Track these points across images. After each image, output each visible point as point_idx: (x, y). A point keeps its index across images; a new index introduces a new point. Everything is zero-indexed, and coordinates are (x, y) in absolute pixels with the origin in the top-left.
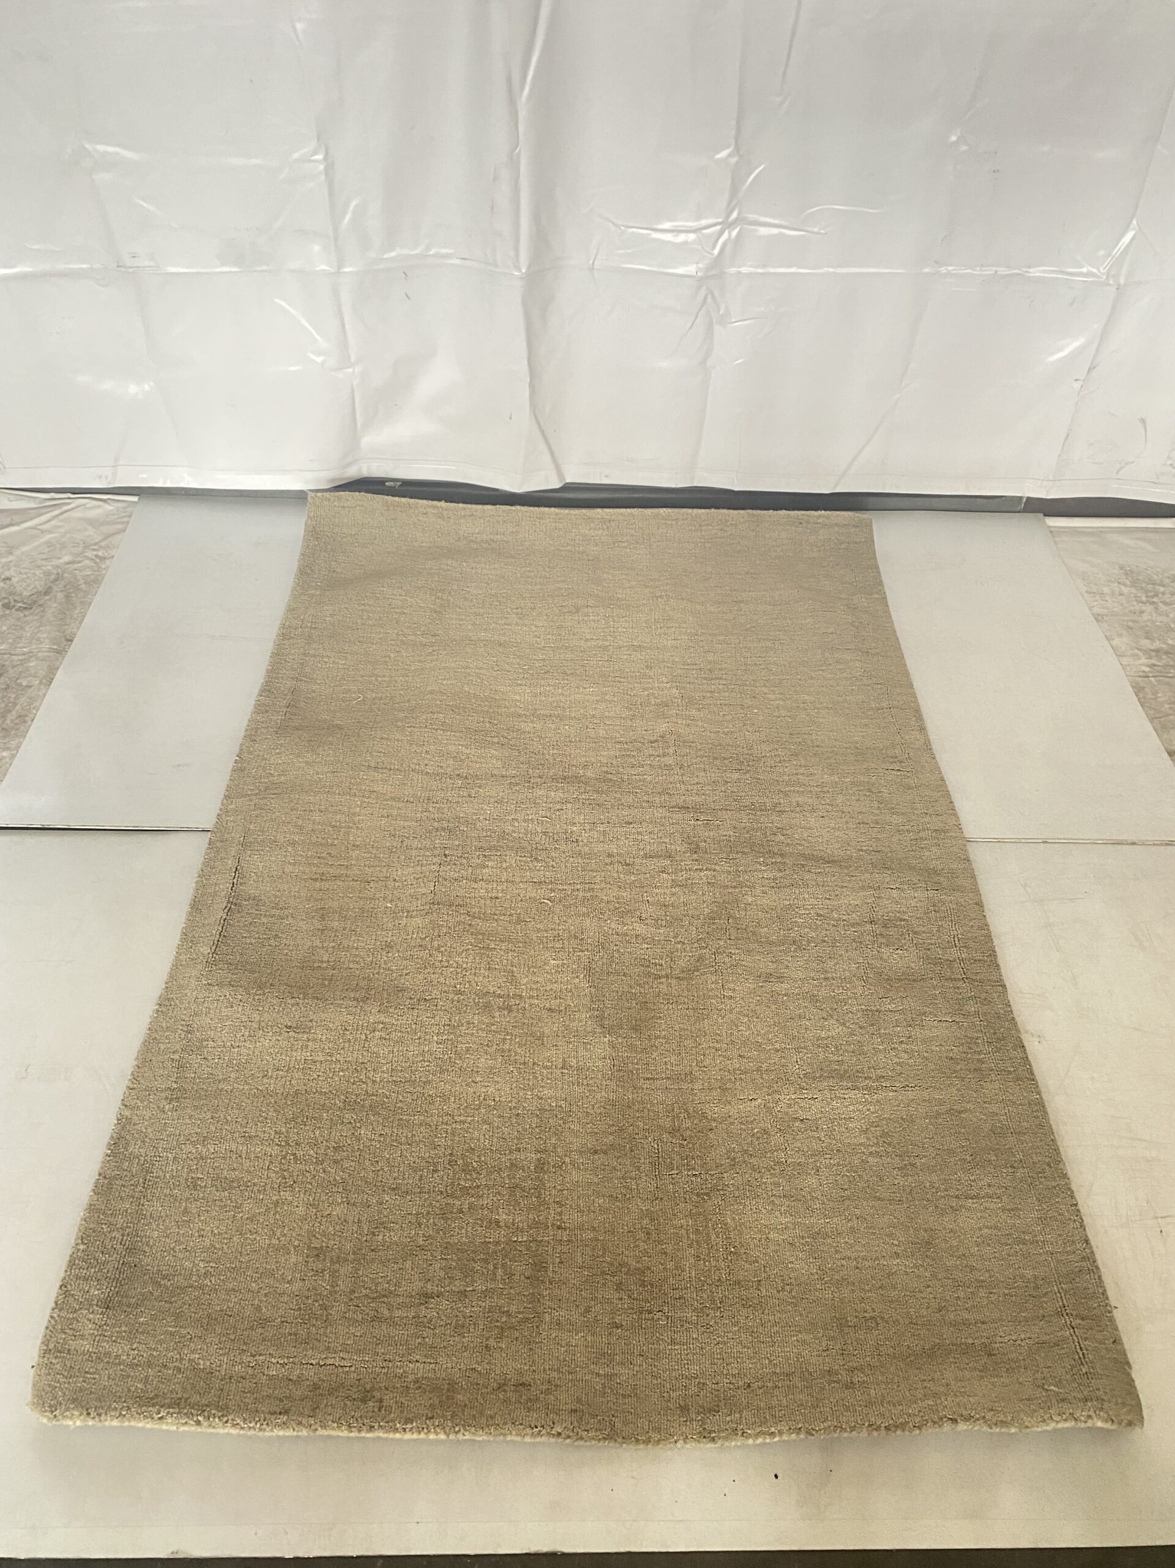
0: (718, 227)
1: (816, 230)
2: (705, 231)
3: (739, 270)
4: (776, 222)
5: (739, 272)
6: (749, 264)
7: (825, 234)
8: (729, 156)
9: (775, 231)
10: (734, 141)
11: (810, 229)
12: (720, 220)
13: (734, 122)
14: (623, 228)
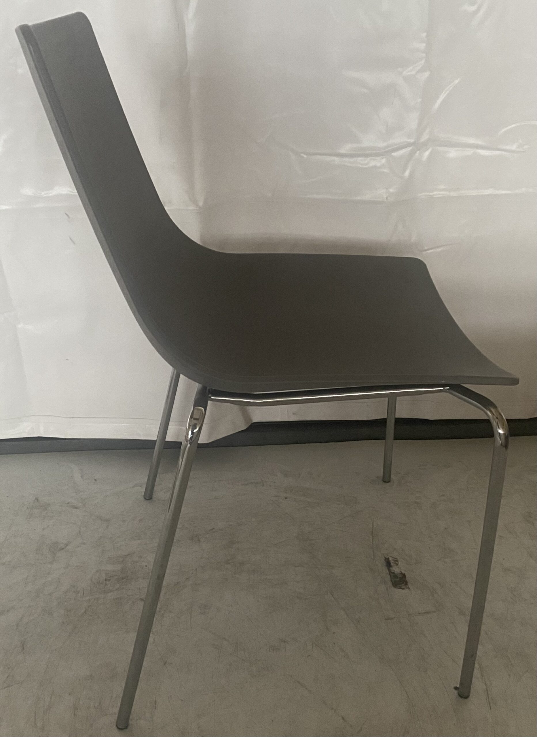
0: (410, 149)
1: (514, 147)
2: (393, 154)
3: (431, 194)
4: (472, 141)
5: (432, 197)
6: (442, 187)
7: (523, 152)
8: (421, 71)
9: (469, 152)
10: (424, 55)
11: (508, 147)
12: (412, 141)
13: (424, 35)
14: (305, 156)
